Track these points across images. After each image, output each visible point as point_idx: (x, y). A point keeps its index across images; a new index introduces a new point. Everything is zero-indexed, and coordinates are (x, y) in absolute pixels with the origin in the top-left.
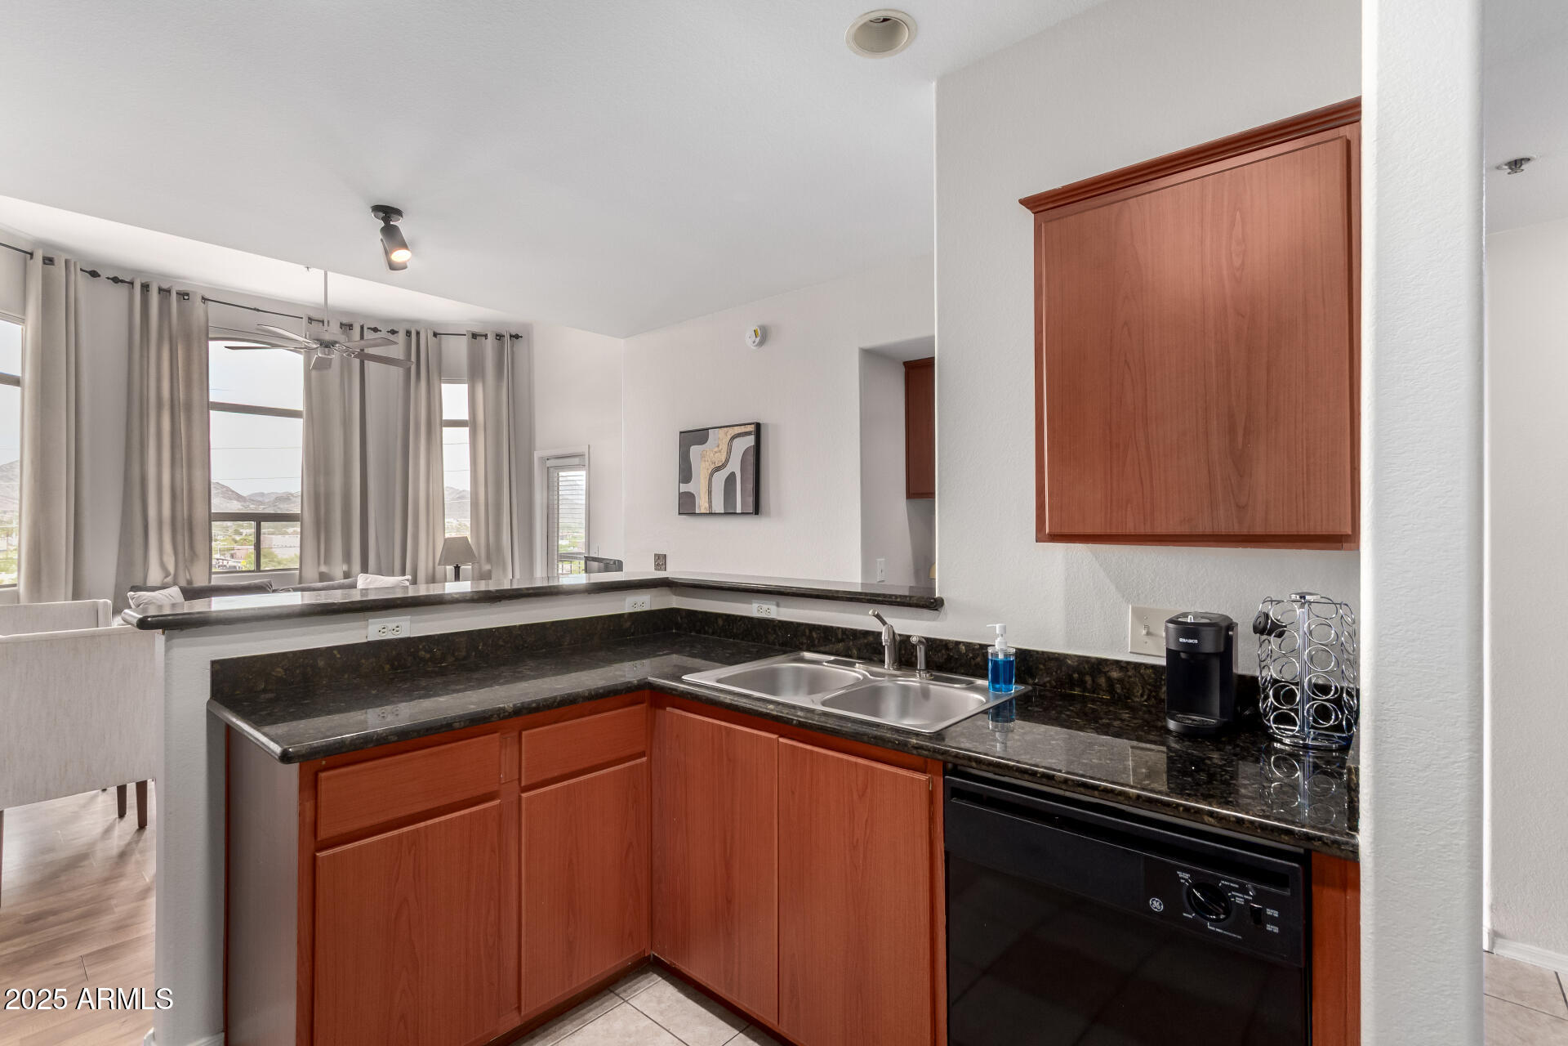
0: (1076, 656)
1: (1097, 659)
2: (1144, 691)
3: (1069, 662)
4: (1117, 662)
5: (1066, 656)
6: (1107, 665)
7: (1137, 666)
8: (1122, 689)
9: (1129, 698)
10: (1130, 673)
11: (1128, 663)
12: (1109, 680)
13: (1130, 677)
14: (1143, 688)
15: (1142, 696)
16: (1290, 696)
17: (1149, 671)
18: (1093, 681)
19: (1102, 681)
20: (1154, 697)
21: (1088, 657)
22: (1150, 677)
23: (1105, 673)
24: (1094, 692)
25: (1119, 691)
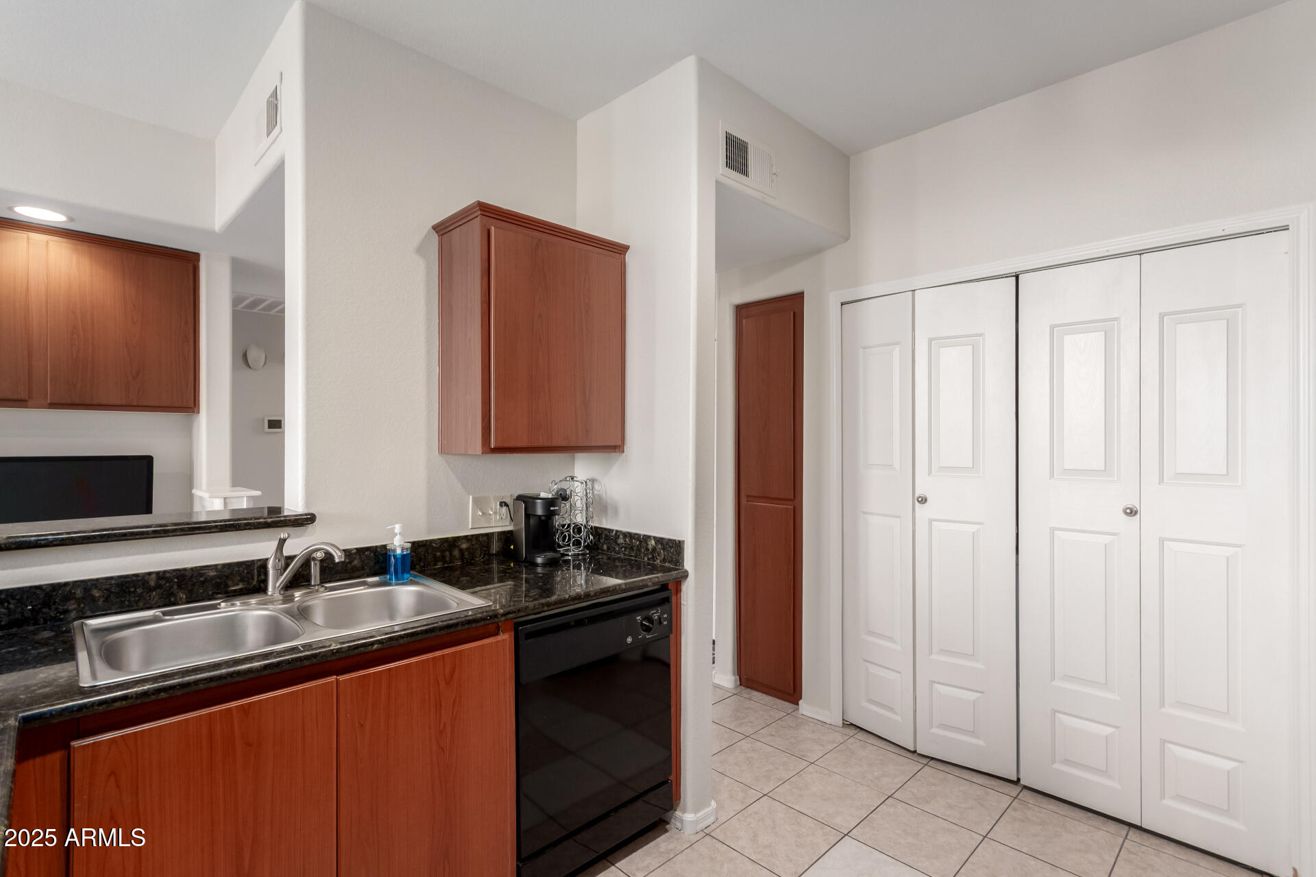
0: (438, 539)
1: (453, 538)
2: (481, 553)
3: (434, 545)
4: (466, 537)
5: (431, 541)
6: (459, 540)
7: (477, 536)
8: (469, 554)
9: (473, 560)
10: (474, 543)
11: (473, 536)
12: (461, 551)
13: (473, 545)
14: (481, 550)
15: (480, 556)
16: (579, 531)
17: (485, 538)
18: (451, 554)
19: (456, 553)
20: (487, 554)
21: (447, 538)
22: (484, 541)
23: (458, 546)
24: (451, 563)
25: (467, 556)
